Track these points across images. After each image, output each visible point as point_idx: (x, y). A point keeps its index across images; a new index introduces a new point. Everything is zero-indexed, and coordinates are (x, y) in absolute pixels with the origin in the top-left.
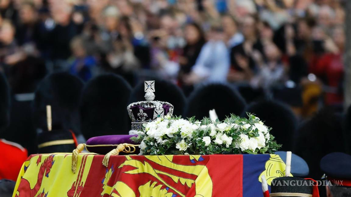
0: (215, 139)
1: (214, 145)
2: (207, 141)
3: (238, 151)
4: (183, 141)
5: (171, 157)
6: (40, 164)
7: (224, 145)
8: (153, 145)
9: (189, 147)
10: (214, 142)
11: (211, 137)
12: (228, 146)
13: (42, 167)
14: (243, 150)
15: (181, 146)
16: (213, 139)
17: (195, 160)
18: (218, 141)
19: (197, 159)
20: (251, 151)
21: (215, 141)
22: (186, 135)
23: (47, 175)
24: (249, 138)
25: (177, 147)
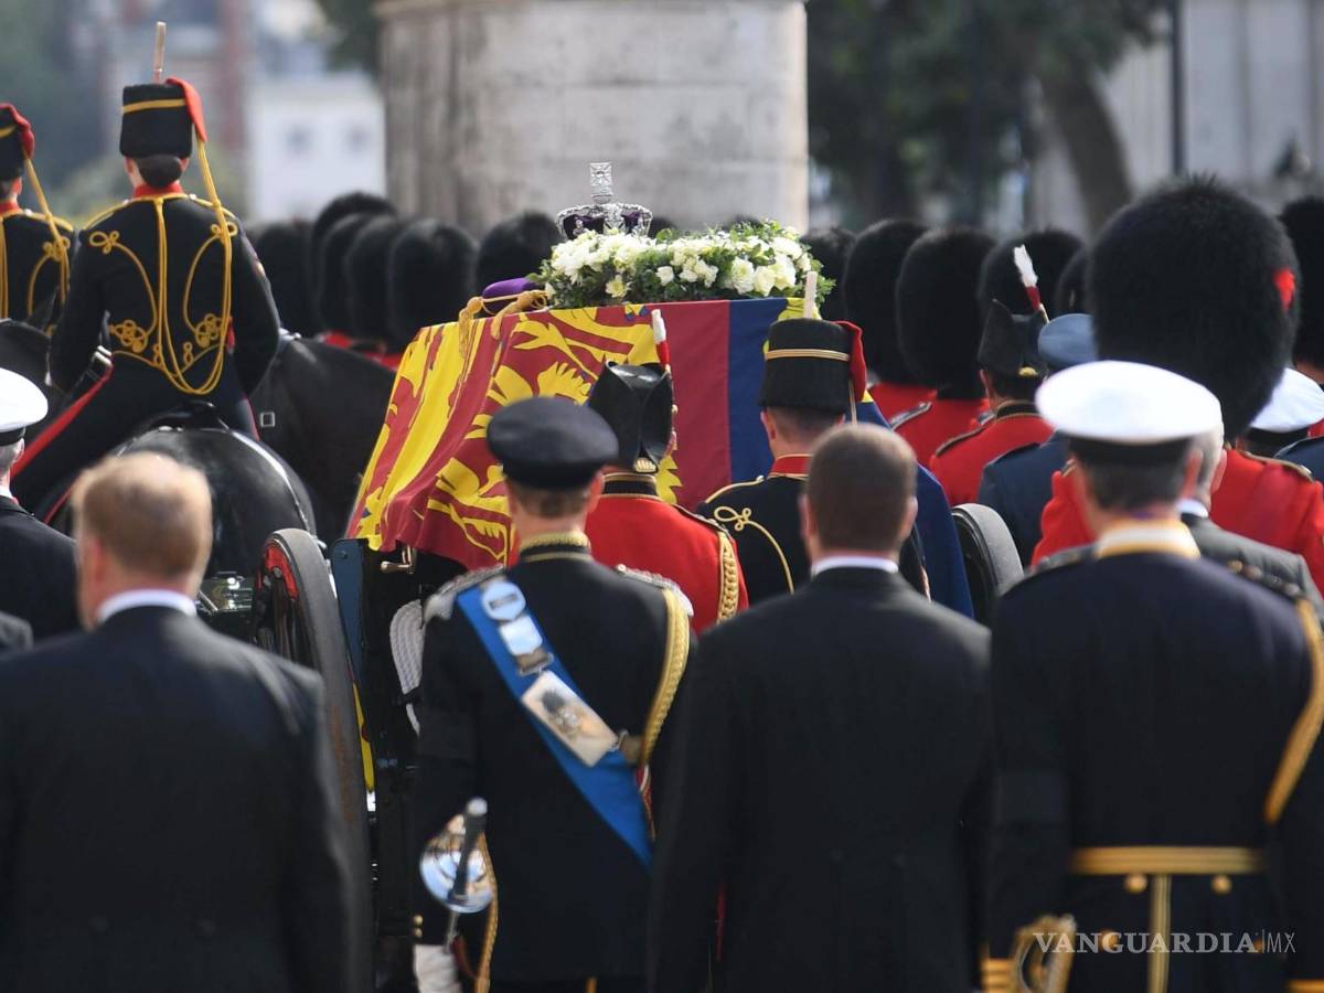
0: (681, 271)
1: (680, 284)
2: (665, 275)
3: (733, 293)
4: (618, 279)
5: (592, 311)
6: (429, 344)
7: (700, 283)
8: (565, 289)
9: (628, 289)
10: (679, 279)
11: (673, 267)
12: (708, 284)
13: (430, 349)
14: (740, 291)
15: (616, 288)
16: (678, 271)
17: (632, 314)
18: (687, 275)
19: (637, 313)
20: (760, 294)
21: (681, 276)
22: (624, 265)
23: (431, 368)
24: (755, 267)
25: (607, 291)
